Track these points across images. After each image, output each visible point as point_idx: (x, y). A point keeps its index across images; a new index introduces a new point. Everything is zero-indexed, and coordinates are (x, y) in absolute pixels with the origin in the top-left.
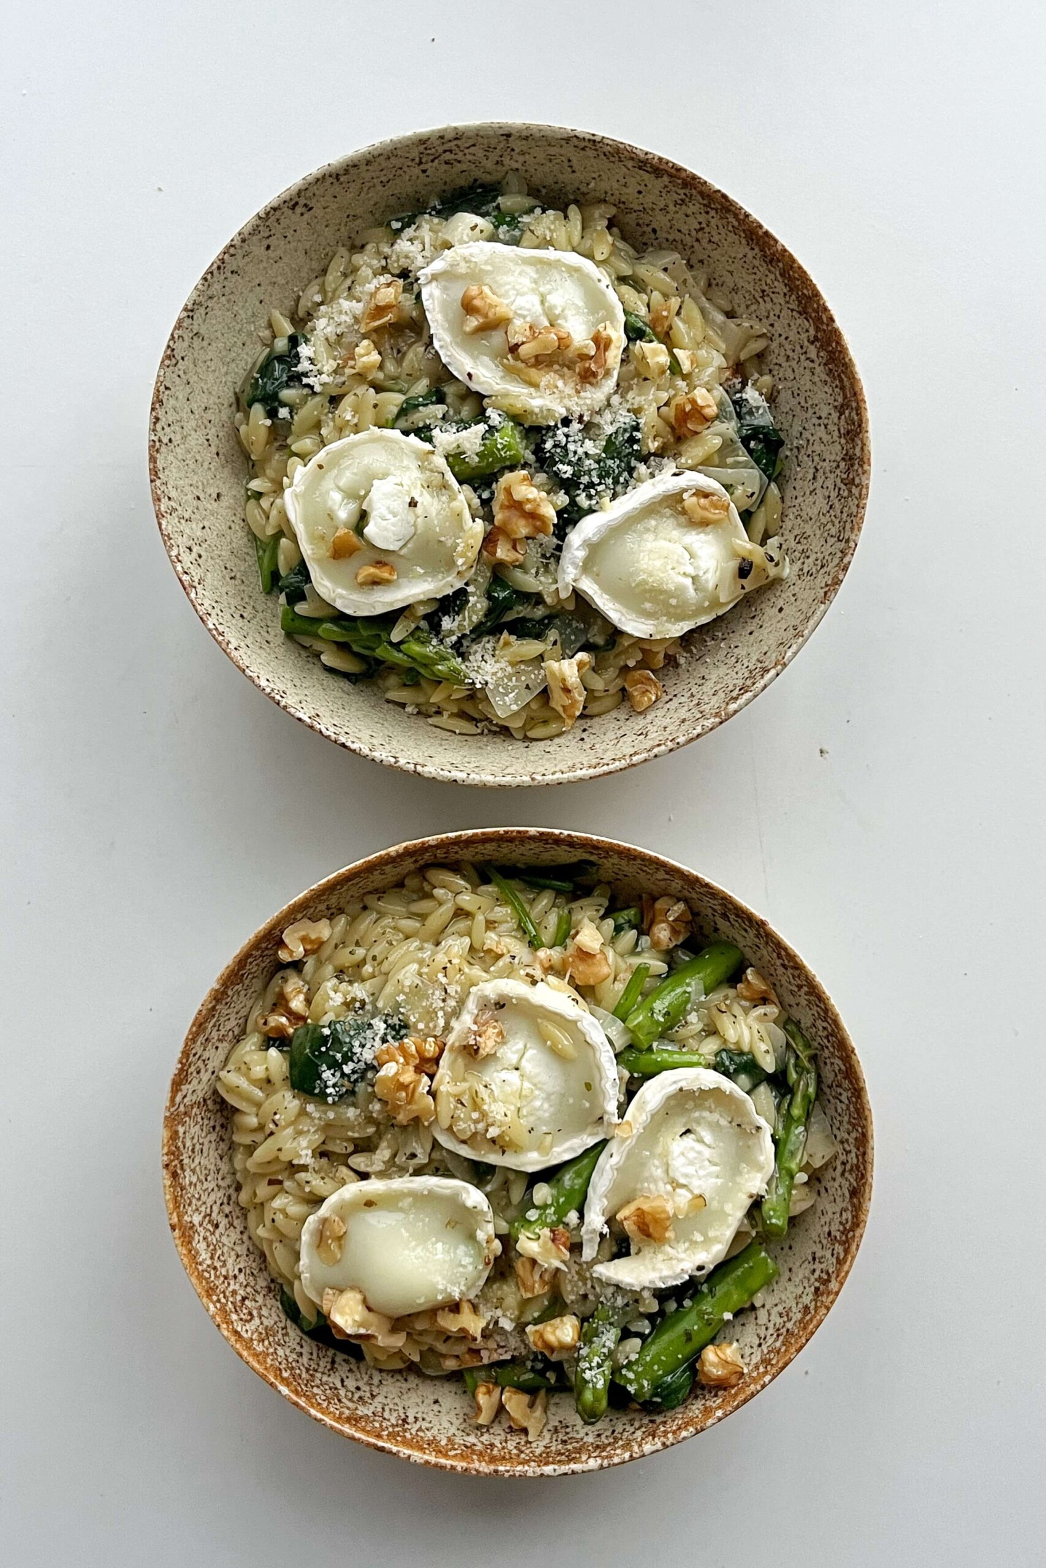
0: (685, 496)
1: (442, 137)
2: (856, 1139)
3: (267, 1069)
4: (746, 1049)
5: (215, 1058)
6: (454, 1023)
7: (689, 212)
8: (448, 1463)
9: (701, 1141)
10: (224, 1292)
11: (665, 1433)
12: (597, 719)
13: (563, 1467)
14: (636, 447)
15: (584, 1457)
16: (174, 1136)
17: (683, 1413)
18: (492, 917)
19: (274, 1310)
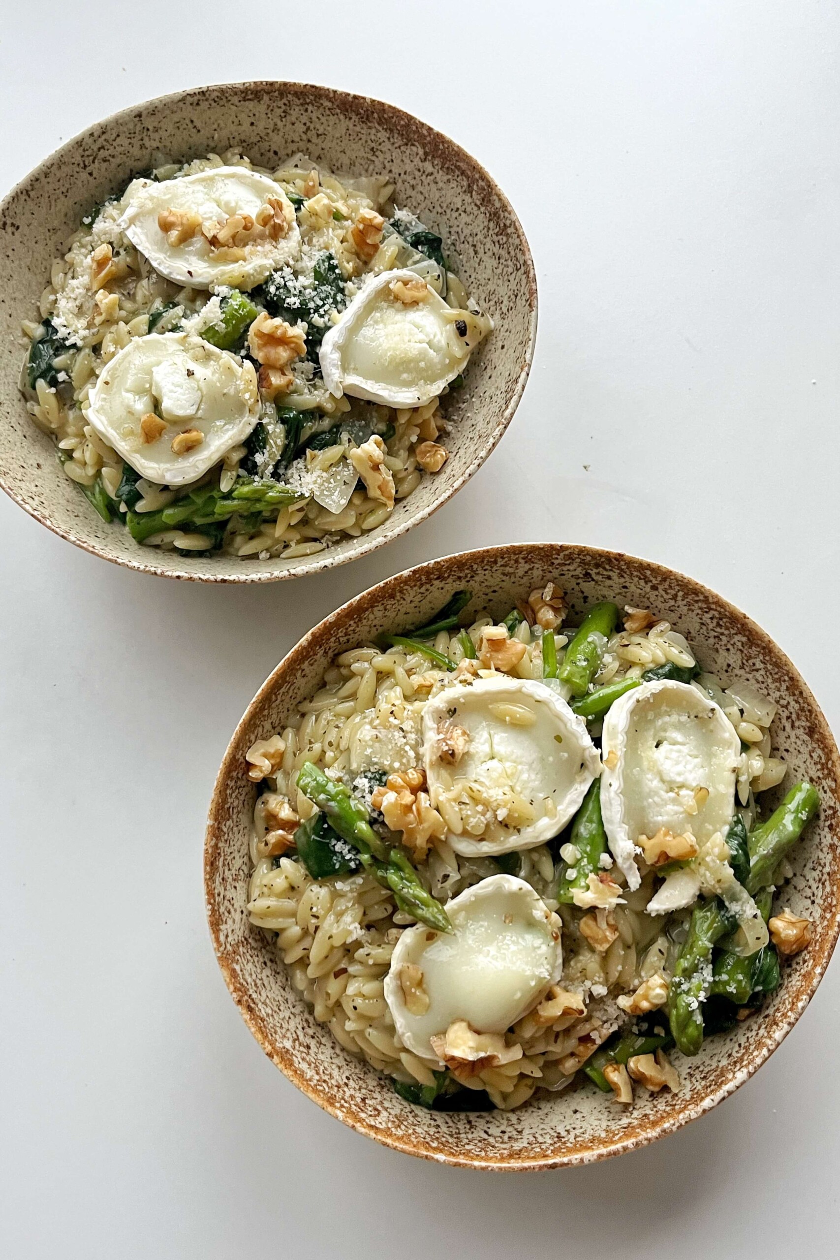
0: (391, 286)
1: (92, 135)
2: (788, 689)
3: (286, 877)
4: (663, 660)
5: (239, 897)
6: (421, 750)
7: (294, 119)
8: (618, 1146)
9: (674, 743)
10: (343, 1098)
11: (785, 1015)
12: (409, 498)
13: (718, 1093)
14: (337, 271)
15: (730, 1076)
16: (233, 974)
17: (788, 992)
18: (408, 666)
19: (394, 1101)
